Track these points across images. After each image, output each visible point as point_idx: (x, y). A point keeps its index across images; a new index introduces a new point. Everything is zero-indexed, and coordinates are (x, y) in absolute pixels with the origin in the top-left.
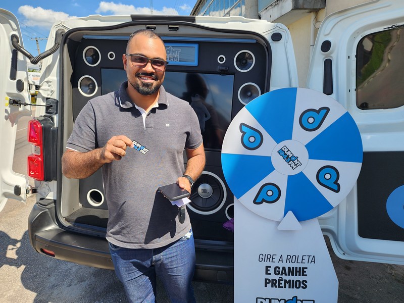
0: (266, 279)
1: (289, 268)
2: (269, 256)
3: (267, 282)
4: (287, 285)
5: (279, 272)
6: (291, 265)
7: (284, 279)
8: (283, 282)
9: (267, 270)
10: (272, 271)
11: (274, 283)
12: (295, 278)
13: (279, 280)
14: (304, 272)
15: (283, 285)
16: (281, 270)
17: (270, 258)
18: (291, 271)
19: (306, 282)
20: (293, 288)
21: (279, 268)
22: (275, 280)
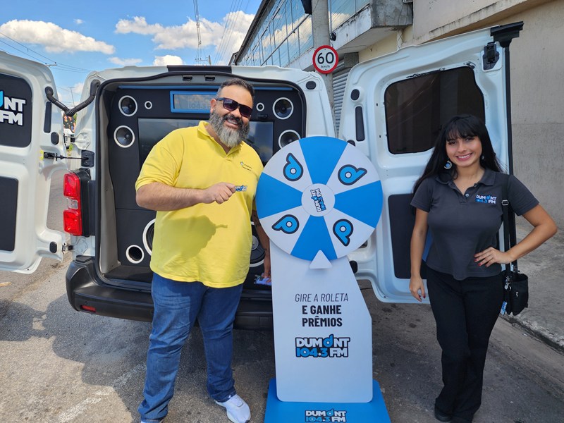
0: (303, 319)
1: (324, 307)
2: (305, 296)
3: (304, 321)
4: (324, 323)
5: (315, 311)
6: (326, 304)
7: (320, 317)
8: (319, 321)
9: (304, 310)
10: (308, 310)
11: (311, 322)
12: (330, 316)
13: (316, 319)
14: (338, 310)
15: (319, 324)
16: (316, 309)
17: (306, 297)
18: (326, 310)
19: (341, 319)
20: (329, 326)
21: (315, 307)
22: (313, 320)
